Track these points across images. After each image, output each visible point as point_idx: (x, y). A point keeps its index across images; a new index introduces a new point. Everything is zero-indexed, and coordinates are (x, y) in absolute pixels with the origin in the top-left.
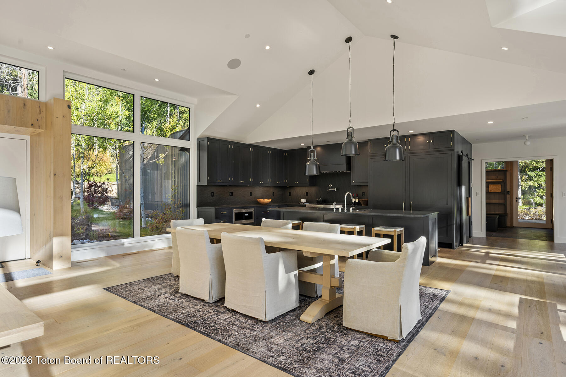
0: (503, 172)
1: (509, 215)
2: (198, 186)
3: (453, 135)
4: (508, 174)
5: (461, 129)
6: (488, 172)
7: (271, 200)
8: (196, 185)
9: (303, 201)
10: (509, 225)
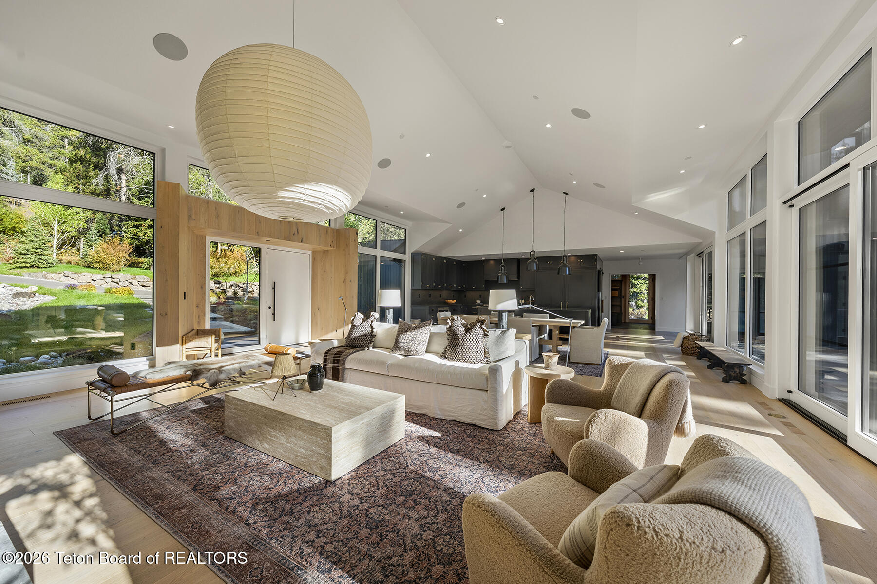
0: (620, 282)
1: (623, 314)
2: (412, 289)
3: (597, 257)
4: (623, 283)
5: (600, 255)
6: (613, 281)
7: (455, 301)
8: (410, 288)
9: (478, 302)
10: (623, 321)
